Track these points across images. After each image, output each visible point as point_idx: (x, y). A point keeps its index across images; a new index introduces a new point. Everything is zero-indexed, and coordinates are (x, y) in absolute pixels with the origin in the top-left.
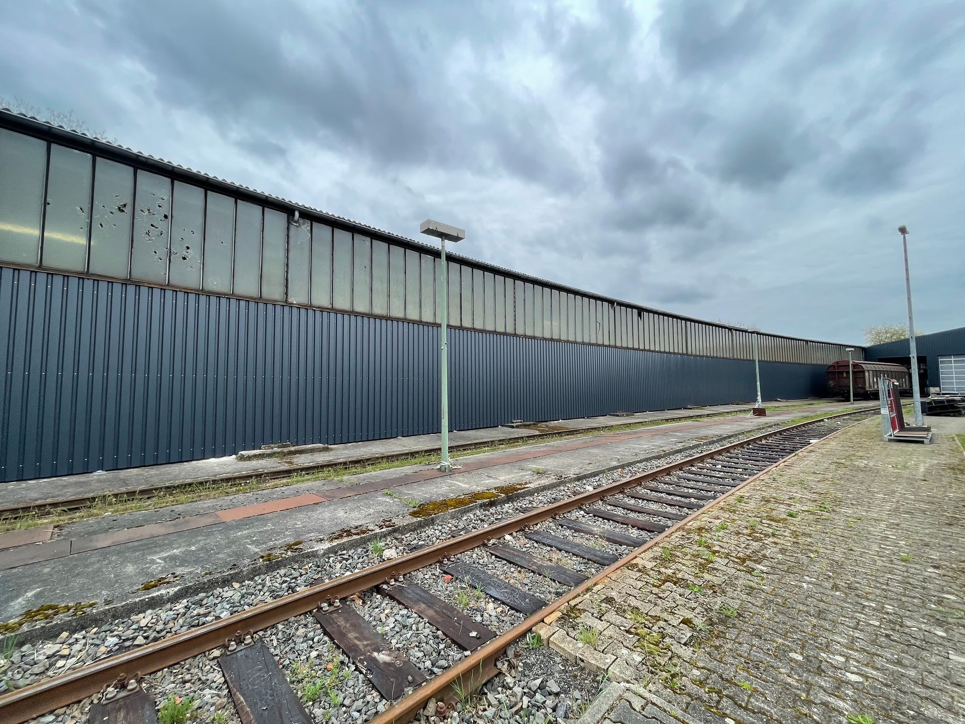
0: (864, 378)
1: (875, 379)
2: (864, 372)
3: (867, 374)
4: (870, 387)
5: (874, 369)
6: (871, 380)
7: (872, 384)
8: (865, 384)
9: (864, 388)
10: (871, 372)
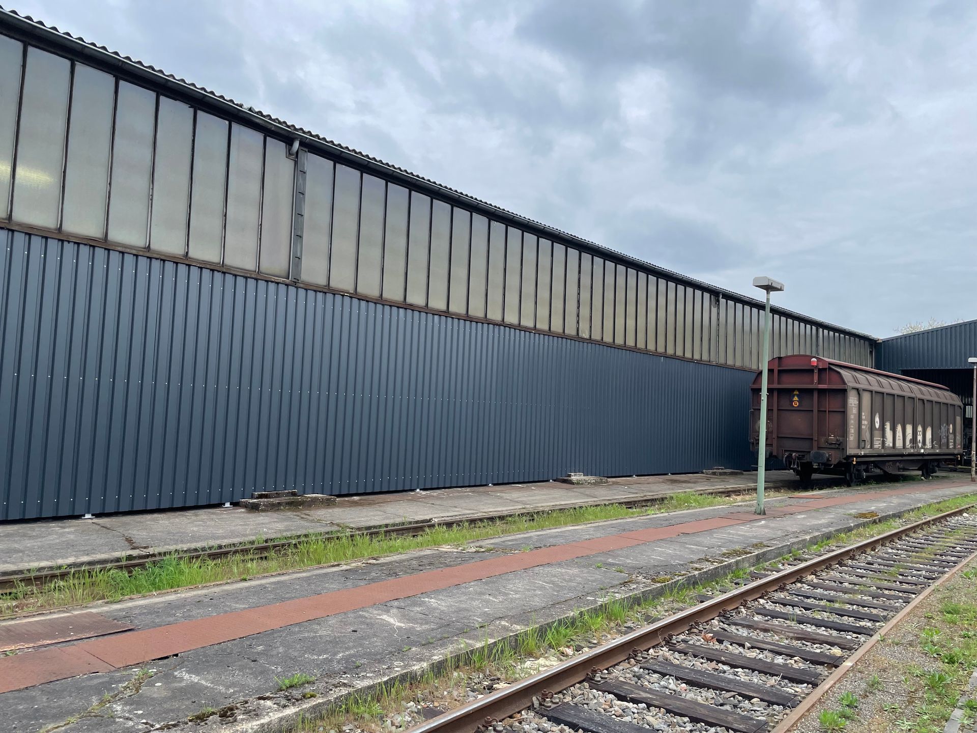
0: (843, 413)
1: (877, 419)
2: (843, 392)
3: (852, 401)
4: (860, 442)
5: (876, 388)
6: (865, 423)
7: (866, 435)
8: (844, 433)
9: (841, 446)
10: (866, 397)
